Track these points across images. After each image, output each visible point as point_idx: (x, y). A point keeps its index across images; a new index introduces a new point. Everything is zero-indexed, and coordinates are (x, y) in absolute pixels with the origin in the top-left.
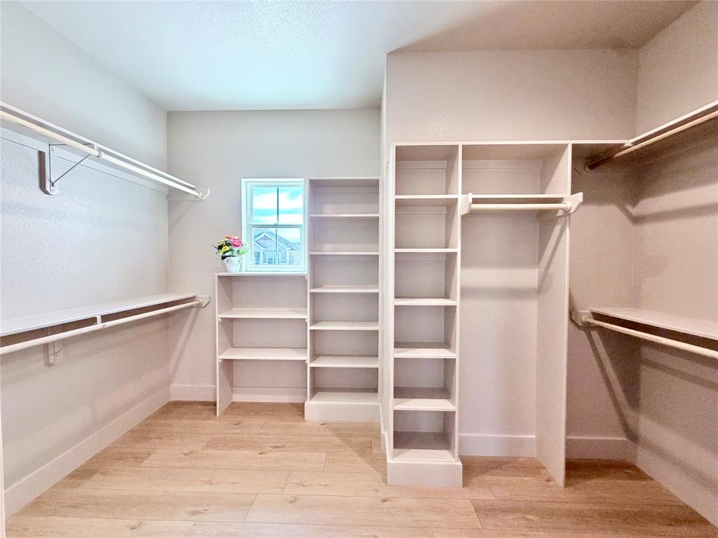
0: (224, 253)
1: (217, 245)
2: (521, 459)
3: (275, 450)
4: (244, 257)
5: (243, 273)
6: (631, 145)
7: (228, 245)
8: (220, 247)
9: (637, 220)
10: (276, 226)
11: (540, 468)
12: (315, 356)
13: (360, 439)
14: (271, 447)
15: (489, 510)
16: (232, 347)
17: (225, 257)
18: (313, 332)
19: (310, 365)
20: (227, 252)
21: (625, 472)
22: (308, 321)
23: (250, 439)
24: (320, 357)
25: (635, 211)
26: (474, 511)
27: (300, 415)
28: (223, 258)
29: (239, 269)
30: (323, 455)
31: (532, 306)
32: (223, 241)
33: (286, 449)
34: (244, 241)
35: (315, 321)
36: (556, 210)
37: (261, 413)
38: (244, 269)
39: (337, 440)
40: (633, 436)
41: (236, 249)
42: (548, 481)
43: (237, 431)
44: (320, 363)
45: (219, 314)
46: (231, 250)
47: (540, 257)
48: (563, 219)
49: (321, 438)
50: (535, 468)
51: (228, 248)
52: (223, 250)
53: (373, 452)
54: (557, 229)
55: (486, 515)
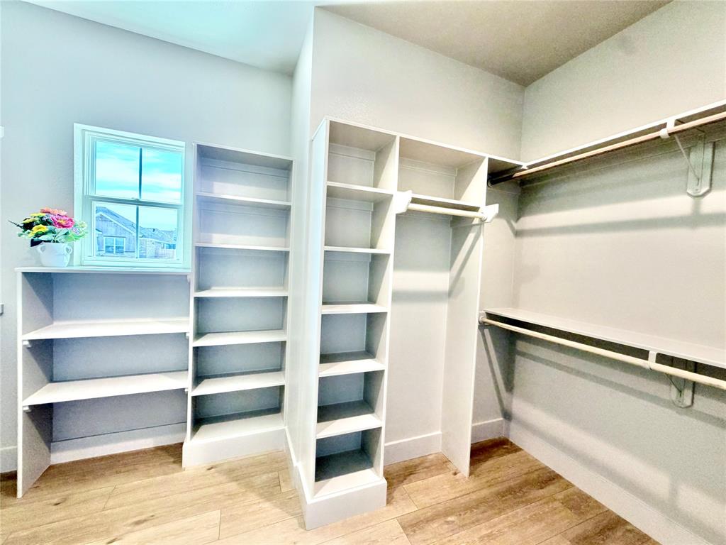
0: (37, 235)
1: (21, 223)
2: (430, 457)
3: (137, 527)
4: (77, 244)
5: (76, 268)
6: (526, 168)
7: (46, 223)
8: (28, 226)
9: (518, 234)
10: (138, 203)
11: (446, 462)
12: (198, 379)
13: (264, 477)
14: (130, 525)
15: (415, 525)
16: (51, 380)
17: (39, 243)
18: (196, 349)
19: (192, 393)
20: (44, 234)
21: (504, 448)
22: (191, 335)
23: (89, 522)
24: (206, 380)
25: (517, 226)
26: (402, 531)
27: (174, 462)
28: (34, 243)
29: (66, 261)
30: (215, 515)
31: (443, 308)
32: (33, 215)
33: (156, 521)
34: (77, 219)
35: (199, 334)
36: (472, 219)
37: (107, 473)
38: (76, 261)
39: (233, 486)
40: (507, 415)
41: (64, 230)
42: (455, 474)
43: (63, 514)
44: (206, 389)
45: (24, 333)
46: (52, 232)
47: (452, 262)
48: (478, 227)
49: (212, 489)
50: (442, 464)
51: (45, 228)
52: (35, 229)
53: (283, 490)
54: (471, 236)
55: (414, 531)
